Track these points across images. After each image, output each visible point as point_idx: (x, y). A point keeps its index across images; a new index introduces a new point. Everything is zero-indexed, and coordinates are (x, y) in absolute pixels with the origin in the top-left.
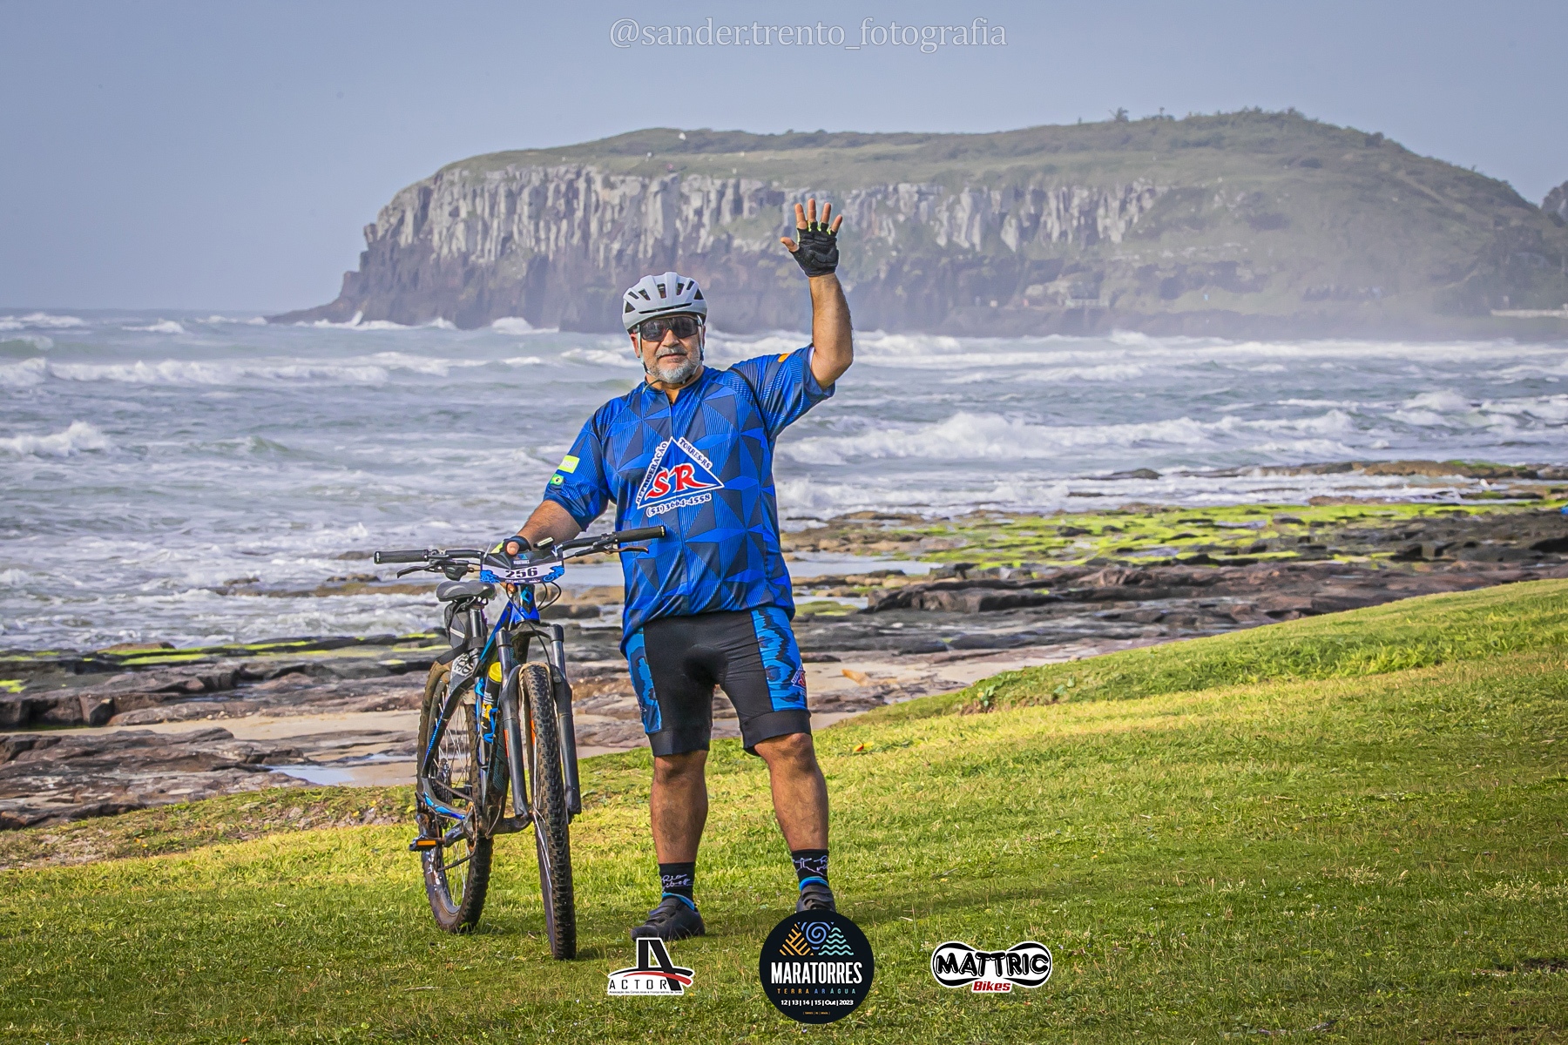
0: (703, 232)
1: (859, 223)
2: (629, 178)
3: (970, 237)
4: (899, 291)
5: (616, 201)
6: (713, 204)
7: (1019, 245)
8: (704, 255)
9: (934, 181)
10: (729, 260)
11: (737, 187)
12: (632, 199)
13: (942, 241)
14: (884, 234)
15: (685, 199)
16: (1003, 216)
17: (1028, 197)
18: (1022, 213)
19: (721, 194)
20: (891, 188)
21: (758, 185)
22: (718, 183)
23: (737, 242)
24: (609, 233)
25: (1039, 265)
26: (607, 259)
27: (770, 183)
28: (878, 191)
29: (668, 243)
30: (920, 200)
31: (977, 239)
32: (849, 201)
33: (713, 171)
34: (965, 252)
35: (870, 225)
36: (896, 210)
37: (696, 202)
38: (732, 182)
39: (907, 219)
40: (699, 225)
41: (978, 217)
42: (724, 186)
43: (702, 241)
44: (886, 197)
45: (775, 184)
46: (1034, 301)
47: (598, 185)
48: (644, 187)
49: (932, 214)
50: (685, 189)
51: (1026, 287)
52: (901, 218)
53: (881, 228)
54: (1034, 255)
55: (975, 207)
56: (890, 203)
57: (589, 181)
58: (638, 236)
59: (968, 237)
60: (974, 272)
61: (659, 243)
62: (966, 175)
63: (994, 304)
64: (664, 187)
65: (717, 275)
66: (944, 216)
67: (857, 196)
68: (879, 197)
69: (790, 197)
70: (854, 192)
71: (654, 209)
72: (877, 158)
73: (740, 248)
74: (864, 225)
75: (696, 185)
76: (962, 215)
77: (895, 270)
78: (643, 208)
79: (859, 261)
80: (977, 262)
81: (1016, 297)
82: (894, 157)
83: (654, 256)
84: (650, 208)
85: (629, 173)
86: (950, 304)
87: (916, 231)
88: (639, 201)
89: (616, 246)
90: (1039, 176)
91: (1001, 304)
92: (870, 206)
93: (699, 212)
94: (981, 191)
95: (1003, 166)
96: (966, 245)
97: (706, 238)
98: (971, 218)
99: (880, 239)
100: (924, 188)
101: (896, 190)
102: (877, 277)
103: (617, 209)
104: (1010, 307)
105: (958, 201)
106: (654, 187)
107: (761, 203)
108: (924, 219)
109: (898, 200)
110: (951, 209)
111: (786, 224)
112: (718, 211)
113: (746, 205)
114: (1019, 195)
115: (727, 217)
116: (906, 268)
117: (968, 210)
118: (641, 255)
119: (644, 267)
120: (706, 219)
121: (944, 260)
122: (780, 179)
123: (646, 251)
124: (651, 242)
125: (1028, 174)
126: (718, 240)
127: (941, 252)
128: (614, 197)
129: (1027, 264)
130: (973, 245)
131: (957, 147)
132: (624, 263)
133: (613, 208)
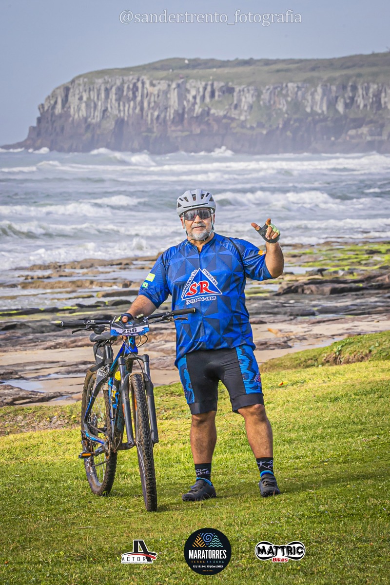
0: (197, 107)
1: (269, 102)
2: (162, 82)
3: (322, 108)
4: (289, 133)
5: (156, 92)
6: (201, 93)
7: (345, 111)
8: (197, 117)
9: (305, 81)
10: (209, 120)
11: (212, 85)
12: (164, 91)
13: (308, 110)
14: (281, 107)
15: (188, 91)
16: (337, 98)
17: (349, 89)
18: (346, 96)
19: (205, 89)
20: (284, 85)
21: (222, 84)
22: (203, 83)
23: (212, 111)
24: (153, 108)
25: (354, 120)
26: (152, 120)
27: (227, 83)
28: (279, 87)
29: (180, 111)
30: (298, 91)
31: (325, 108)
32: (264, 91)
33: (201, 78)
34: (319, 115)
35: (275, 102)
36: (287, 95)
37: (193, 92)
38: (210, 83)
39: (292, 100)
40: (195, 103)
41: (325, 98)
42: (206, 85)
43: (196, 111)
44: (282, 89)
45: (230, 84)
46: (352, 137)
47: (147, 85)
48: (169, 86)
49: (304, 98)
50: (188, 86)
51: (348, 131)
52: (289, 99)
53: (280, 104)
54: (352, 116)
55: (324, 94)
56: (284, 92)
57: (143, 83)
58: (166, 108)
59: (321, 107)
60: (323, 124)
61: (176, 112)
62: (319, 78)
63: (333, 139)
64: (178, 86)
65: (203, 127)
66: (309, 98)
67: (268, 89)
68: (279, 89)
69: (237, 89)
70: (267, 87)
71: (174, 96)
72: (278, 71)
73: (214, 114)
74: (272, 102)
75: (193, 84)
76: (318, 97)
77: (286, 123)
78: (169, 96)
79: (270, 119)
80: (325, 119)
81: (343, 136)
82: (287, 70)
83: (174, 118)
84: (172, 96)
85: (162, 79)
86: (312, 139)
87: (296, 106)
88: (166, 93)
89: (156, 114)
90: (354, 79)
91: (336, 139)
92: (274, 94)
93: (195, 97)
94: (326, 86)
95: (337, 74)
96: (320, 111)
97: (198, 110)
98: (322, 99)
99: (280, 109)
100: (300, 85)
101: (287, 86)
102: (278, 128)
103: (156, 96)
104: (340, 140)
105: (316, 91)
106: (174, 85)
107: (223, 92)
108: (300, 99)
109: (288, 91)
110: (312, 94)
111: (235, 102)
112: (203, 98)
113: (217, 94)
114: (344, 87)
115: (208, 100)
116: (292, 122)
117: (320, 95)
118: (168, 118)
119: (169, 123)
120: (198, 100)
121: (310, 119)
122: (233, 82)
123: (170, 116)
124: (172, 111)
125: (348, 77)
126: (203, 110)
127: (308, 115)
128: (155, 91)
129: (348, 120)
130: (323, 112)
131: (316, 65)
132: (160, 120)
133: (154, 96)
